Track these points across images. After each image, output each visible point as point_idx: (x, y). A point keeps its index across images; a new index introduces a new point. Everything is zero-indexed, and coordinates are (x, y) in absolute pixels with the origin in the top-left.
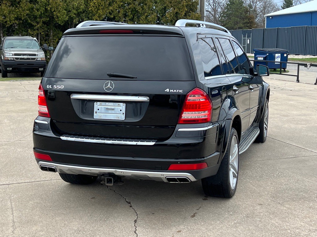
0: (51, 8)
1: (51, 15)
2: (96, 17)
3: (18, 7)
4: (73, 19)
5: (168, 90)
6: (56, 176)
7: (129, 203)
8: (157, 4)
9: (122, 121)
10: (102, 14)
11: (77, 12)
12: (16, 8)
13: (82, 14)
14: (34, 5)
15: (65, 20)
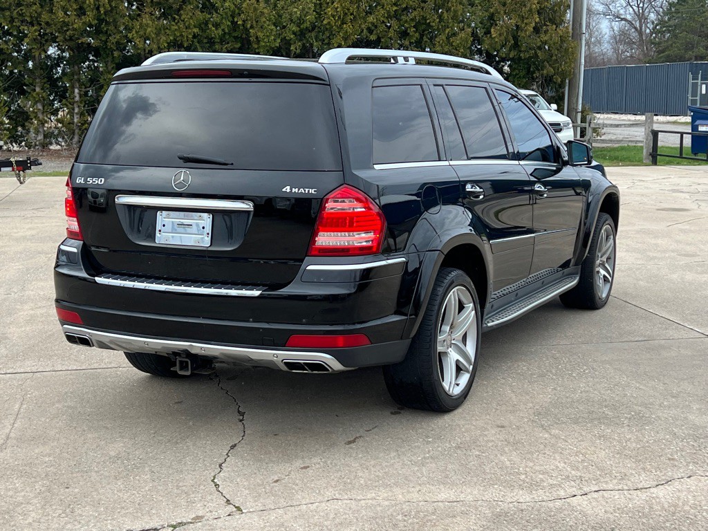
0: (244, 21)
1: (244, 36)
2: (338, 39)
3: (176, 21)
4: (290, 45)
5: (288, 189)
6: (119, 358)
7: (242, 414)
8: (473, 9)
9: (205, 249)
10: (351, 32)
11: (298, 29)
12: (173, 23)
13: (309, 34)
14: (209, 16)
15: (273, 46)
